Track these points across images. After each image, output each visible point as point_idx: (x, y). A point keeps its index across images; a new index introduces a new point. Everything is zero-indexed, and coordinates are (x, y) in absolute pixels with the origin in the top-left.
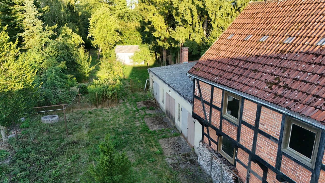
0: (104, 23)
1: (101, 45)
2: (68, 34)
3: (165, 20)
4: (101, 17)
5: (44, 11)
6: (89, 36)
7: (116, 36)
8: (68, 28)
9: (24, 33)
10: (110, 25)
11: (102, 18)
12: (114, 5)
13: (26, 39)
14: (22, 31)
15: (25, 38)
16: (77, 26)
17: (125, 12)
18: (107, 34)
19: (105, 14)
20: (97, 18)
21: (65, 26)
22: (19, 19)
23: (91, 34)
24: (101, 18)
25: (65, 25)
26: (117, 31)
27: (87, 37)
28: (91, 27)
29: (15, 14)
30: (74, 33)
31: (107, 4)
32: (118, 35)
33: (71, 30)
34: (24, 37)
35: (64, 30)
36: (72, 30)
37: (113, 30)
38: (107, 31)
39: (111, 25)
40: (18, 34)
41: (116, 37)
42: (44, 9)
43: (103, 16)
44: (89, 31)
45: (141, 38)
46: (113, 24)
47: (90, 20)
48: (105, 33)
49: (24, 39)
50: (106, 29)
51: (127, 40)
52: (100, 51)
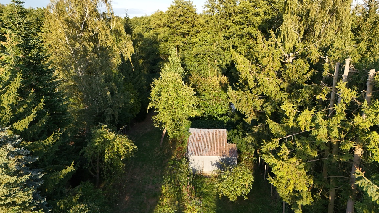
1: (167, 125)
21: (103, 129)
27: (147, 110)
28: (153, 97)
47: (152, 87)
50: (175, 103)
52: (164, 132)
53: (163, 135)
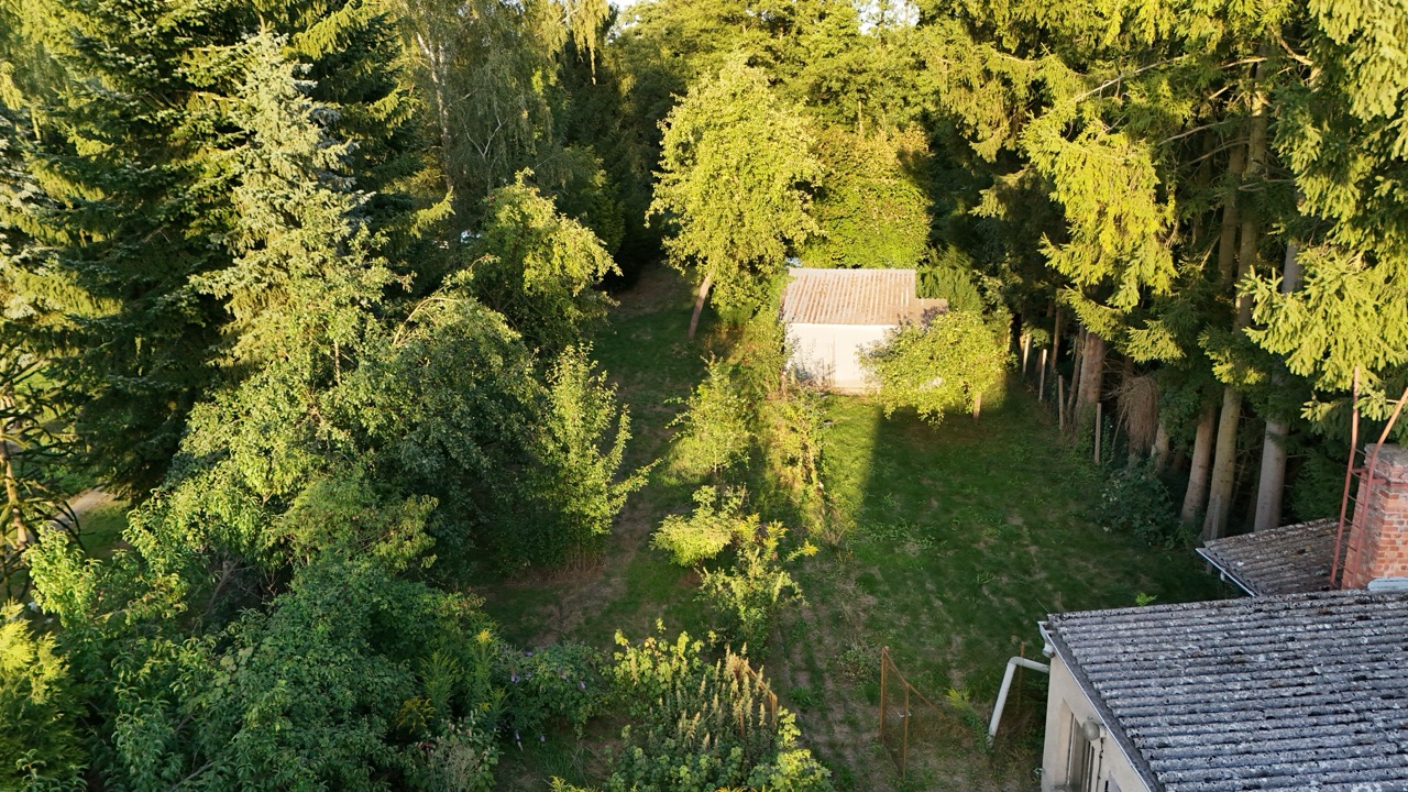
0: (738, 149)
1: (714, 261)
2: (533, 225)
3: (1159, 171)
4: (724, 112)
5: (382, 116)
6: (656, 210)
7: (794, 214)
8: (533, 191)
9: (227, 275)
10: (769, 159)
11: (727, 119)
12: (794, 33)
13: (240, 311)
14: (222, 260)
15: (233, 302)
16: (600, 160)
17: (851, 71)
18: (743, 207)
19: (744, 99)
20: (701, 121)
21: (519, 183)
22: (207, 180)
23: (668, 200)
24: (721, 121)
25: (519, 176)
26: (803, 186)
27: (647, 217)
28: (669, 168)
29: (186, 151)
30: (564, 222)
31: (761, 28)
32: (806, 206)
33: (549, 206)
34: (229, 297)
35: (507, 207)
36: (556, 203)
37: (780, 183)
38: (750, 190)
39: (771, 157)
40: (193, 279)
41: (793, 219)
42: (377, 110)
43: (731, 109)
44: (656, 185)
45: (929, 210)
46: (781, 153)
47: (664, 129)
48: (737, 198)
49: (227, 307)
50: (744, 180)
51: (847, 224)
52: (703, 292)
53: (700, 305)
